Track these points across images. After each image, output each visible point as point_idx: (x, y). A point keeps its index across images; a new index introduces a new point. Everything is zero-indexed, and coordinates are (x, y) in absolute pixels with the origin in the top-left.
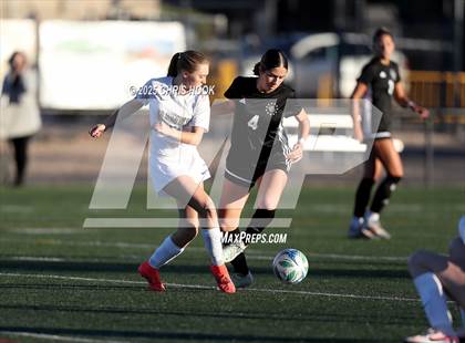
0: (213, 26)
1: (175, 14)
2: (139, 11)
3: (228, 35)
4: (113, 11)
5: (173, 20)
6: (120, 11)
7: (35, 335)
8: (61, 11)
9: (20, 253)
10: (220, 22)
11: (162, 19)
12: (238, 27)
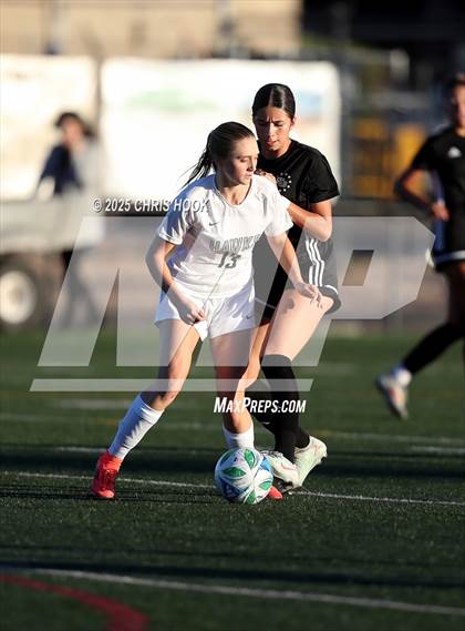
0: (388, 69)
1: (324, 49)
2: (265, 43)
3: (410, 84)
4: (221, 44)
5: (319, 58)
6: (234, 44)
7: (93, 576)
8: (137, 43)
9: (69, 441)
10: (398, 62)
11: (303, 58)
12: (425, 71)
